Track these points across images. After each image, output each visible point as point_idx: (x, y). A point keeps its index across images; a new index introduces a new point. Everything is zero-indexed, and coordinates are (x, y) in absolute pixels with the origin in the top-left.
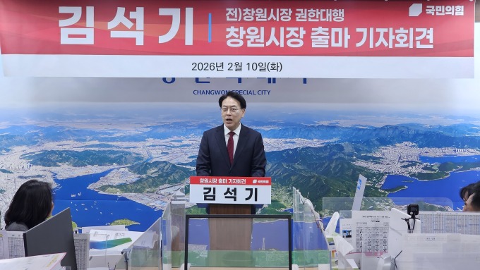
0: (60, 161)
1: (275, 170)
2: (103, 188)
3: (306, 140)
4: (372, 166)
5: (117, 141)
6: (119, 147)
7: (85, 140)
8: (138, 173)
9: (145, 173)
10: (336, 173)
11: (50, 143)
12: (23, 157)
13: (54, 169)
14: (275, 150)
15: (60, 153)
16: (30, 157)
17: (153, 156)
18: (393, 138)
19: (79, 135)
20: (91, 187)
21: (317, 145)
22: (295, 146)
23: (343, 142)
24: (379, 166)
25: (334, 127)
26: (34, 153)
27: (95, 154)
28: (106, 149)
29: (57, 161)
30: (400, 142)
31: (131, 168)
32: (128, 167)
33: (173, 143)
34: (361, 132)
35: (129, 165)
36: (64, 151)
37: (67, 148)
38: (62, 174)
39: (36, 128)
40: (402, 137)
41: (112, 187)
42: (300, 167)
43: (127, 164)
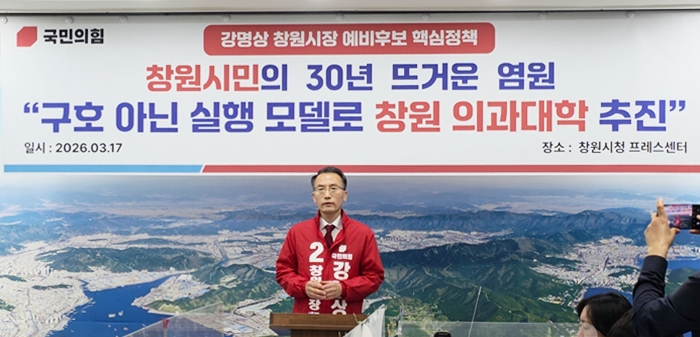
0: (93, 264)
1: (412, 278)
2: (155, 305)
3: (458, 233)
4: (562, 274)
5: (176, 234)
6: (179, 244)
7: (129, 233)
8: (206, 283)
9: (217, 282)
10: (507, 284)
11: (79, 237)
12: (40, 257)
13: (83, 275)
14: (413, 247)
15: (93, 252)
16: (50, 258)
17: (230, 257)
18: (596, 231)
19: (121, 225)
20: (137, 302)
21: (477, 241)
22: (443, 243)
23: (516, 236)
24: (574, 273)
25: (504, 213)
26: (55, 251)
27: (142, 254)
28: (160, 247)
29: (89, 264)
30: (607, 237)
31: (196, 275)
32: (191, 273)
33: (259, 237)
34: (546, 221)
35: (193, 270)
36: (99, 249)
37: (102, 244)
38: (96, 283)
39: (58, 214)
40: (611, 229)
41: (168, 302)
42: (451, 274)
43: (190, 268)
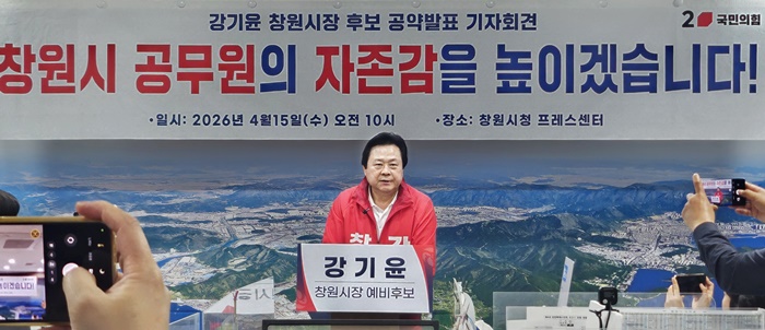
1: (443, 259)
3: (495, 209)
4: (610, 254)
5: (177, 212)
6: (181, 222)
8: (213, 266)
9: (225, 265)
10: (549, 265)
14: (443, 225)
17: (239, 236)
18: (645, 206)
21: (516, 218)
22: (477, 220)
23: (559, 212)
24: (623, 253)
25: (545, 187)
28: (159, 225)
30: (659, 213)
31: (200, 257)
32: (195, 255)
33: (272, 214)
34: (591, 196)
35: (197, 252)
39: (42, 189)
40: (663, 204)
42: (486, 254)
43: (194, 250)
